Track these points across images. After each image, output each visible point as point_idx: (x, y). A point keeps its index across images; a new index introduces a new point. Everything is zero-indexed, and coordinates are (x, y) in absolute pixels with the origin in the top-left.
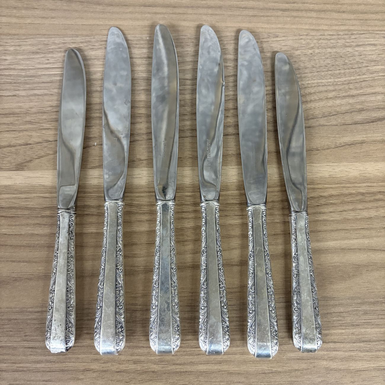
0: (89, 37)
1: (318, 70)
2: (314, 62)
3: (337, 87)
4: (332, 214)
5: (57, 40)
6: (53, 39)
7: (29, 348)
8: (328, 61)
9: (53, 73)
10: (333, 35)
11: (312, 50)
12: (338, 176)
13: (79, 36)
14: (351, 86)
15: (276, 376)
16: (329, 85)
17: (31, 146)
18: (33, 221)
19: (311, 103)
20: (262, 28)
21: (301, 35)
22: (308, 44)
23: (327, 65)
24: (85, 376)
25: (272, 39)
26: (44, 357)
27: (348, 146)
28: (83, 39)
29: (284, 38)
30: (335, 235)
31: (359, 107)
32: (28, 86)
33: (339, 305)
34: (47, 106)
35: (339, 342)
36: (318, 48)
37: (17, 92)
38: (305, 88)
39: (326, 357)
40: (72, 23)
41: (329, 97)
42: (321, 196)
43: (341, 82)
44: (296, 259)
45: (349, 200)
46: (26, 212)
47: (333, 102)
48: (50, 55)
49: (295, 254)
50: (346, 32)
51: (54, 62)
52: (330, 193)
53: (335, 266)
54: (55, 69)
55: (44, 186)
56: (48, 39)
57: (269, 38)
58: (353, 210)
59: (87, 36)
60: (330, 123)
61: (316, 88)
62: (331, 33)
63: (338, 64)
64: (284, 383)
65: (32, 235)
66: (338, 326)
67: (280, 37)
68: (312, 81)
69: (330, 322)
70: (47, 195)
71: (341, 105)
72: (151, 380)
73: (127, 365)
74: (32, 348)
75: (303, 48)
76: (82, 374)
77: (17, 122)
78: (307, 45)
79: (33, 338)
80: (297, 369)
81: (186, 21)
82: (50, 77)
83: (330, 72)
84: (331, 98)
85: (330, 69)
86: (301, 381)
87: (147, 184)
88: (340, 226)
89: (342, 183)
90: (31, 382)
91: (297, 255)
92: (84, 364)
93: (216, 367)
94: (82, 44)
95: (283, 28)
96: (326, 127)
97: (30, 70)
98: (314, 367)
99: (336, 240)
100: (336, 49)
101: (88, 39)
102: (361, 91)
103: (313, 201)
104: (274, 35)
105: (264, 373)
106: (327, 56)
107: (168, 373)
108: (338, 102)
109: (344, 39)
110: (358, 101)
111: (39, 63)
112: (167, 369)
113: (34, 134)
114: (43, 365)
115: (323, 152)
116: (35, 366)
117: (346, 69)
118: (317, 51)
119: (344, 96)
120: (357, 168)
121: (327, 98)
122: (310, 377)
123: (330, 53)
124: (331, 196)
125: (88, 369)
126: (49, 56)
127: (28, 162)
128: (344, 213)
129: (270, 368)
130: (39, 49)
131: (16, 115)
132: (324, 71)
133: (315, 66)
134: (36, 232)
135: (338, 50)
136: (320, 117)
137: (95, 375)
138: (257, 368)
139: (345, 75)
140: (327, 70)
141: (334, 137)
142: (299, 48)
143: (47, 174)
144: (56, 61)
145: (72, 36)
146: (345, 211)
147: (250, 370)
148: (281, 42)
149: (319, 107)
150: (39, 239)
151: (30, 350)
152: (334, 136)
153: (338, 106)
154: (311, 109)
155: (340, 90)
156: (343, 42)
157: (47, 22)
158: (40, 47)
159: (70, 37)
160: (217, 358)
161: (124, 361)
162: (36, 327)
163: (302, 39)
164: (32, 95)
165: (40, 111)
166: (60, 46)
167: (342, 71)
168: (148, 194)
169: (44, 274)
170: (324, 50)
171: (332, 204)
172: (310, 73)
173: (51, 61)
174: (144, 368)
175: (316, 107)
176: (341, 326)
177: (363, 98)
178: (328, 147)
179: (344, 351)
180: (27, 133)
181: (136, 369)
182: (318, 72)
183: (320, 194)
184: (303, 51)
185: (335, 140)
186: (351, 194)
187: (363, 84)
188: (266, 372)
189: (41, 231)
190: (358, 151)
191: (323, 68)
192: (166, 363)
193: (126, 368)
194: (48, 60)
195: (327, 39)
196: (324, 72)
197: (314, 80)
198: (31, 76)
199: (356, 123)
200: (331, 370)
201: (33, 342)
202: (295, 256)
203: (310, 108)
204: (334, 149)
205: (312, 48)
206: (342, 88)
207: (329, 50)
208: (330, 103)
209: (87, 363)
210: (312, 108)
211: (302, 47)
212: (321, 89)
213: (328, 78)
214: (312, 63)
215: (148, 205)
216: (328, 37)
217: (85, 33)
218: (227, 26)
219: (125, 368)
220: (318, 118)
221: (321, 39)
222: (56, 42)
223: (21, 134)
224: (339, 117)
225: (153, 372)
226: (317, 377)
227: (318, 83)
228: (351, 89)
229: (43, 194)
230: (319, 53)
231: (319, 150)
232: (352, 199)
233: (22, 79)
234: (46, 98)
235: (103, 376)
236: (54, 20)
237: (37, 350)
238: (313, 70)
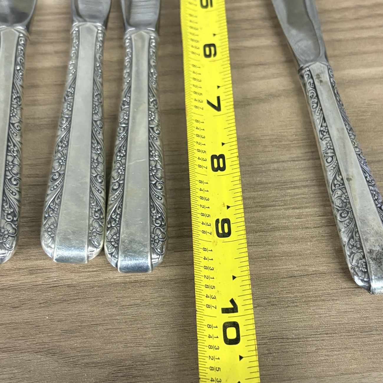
15: (316, 281)
44: (325, 134)
49: (322, 126)
72: (65, 300)
73: (16, 277)
91: (327, 126)
105: (292, 277)
112: (96, 279)
129: (302, 268)
138: (277, 268)
147: (264, 272)
161: (10, 270)
174: (51, 280)
181: (35, 283)
188: (296, 273)
192: (95, 269)
193: (14, 283)
202: (322, 129)
219: (11, 283)
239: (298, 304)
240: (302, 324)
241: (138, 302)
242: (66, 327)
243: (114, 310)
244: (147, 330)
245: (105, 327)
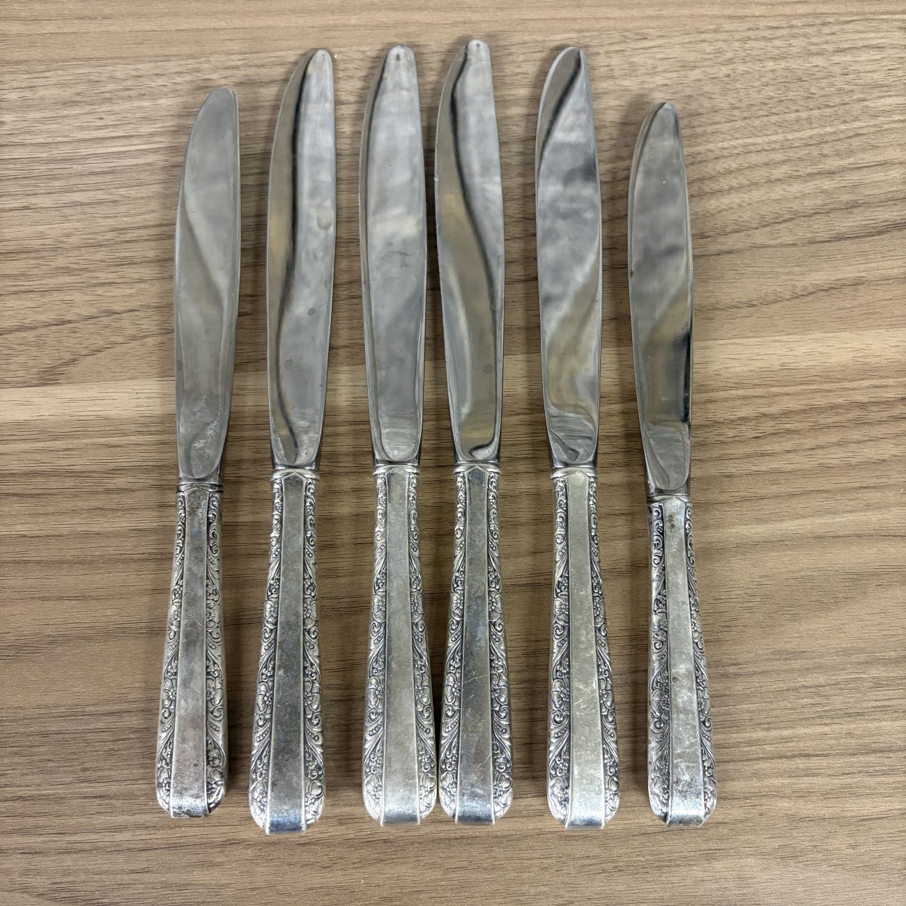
0: (196, 61)
1: (746, 114)
2: (735, 95)
3: (791, 154)
4: (790, 455)
5: (120, 71)
6: (110, 68)
7: (94, 797)
8: (769, 92)
9: (114, 149)
10: (777, 28)
11: (731, 67)
12: (803, 365)
13: (173, 58)
14: (827, 149)
15: (672, 839)
16: (774, 149)
17: (72, 325)
18: (87, 503)
19: (730, 194)
20: (608, 18)
21: (703, 32)
22: (720, 52)
23: (767, 101)
24: (227, 856)
25: (633, 45)
26: (130, 818)
27: (823, 293)
28: (181, 65)
29: (660, 42)
30: (798, 504)
31: (846, 198)
32: (57, 184)
33: (815, 668)
34: (104, 229)
35: (817, 755)
36: (744, 62)
37: (33, 200)
38: (717, 158)
39: (788, 791)
40: (154, 28)
41: (774, 177)
42: (764, 415)
43: (802, 142)
45: (829, 420)
46: (70, 483)
47: (784, 190)
48: (105, 108)
50: (810, 20)
51: (115, 123)
52: (783, 407)
53: (802, 577)
54: (119, 140)
55: (106, 419)
56: (99, 69)
57: (625, 42)
58: (839, 444)
59: (191, 56)
60: (779, 241)
61: (741, 157)
62: (775, 24)
63: (794, 98)
64: (692, 853)
65: (87, 535)
66: (813, 718)
67: (652, 40)
68: (734, 143)
69: (795, 709)
70: (115, 439)
71: (804, 195)
72: (382, 860)
74: (100, 797)
75: (707, 63)
76: (220, 852)
77: (36, 271)
78: (718, 55)
79: (101, 773)
80: (721, 820)
81: (424, 10)
82: (108, 160)
83: (774, 119)
84: (779, 180)
85: (774, 111)
86: (731, 849)
87: (349, 403)
88: (811, 485)
89: (811, 383)
90: (103, 876)
92: (224, 829)
93: (531, 826)
94: (179, 76)
95: (658, 17)
96: (769, 249)
97: (60, 145)
98: (761, 815)
99: (803, 517)
100: (787, 62)
101: (192, 64)
102: (852, 160)
103: (744, 428)
104: (638, 34)
105: (644, 834)
106: (765, 80)
107: (420, 843)
108: (795, 188)
109: (805, 36)
110: (844, 183)
111: (81, 128)
113: (77, 297)
114: (127, 836)
115: (765, 309)
116: (107, 838)
117: (812, 110)
118: (741, 68)
119: (809, 175)
120: (848, 345)
121: (769, 181)
122: (752, 837)
123: (773, 71)
124: (787, 414)
125: (234, 840)
126: (101, 110)
127: (66, 364)
128: (820, 451)
130: (79, 94)
131: (33, 255)
132: (758, 117)
133: (737, 105)
134: (95, 529)
135: (793, 64)
136: (754, 226)
137: (250, 853)
138: (627, 822)
139: (811, 123)
140: (765, 113)
141: (787, 274)
142: (697, 64)
143: (113, 390)
144: (120, 120)
145: (155, 59)
146: (822, 447)
148: (655, 50)
149: (750, 204)
150: (103, 544)
151: (98, 801)
152: (787, 270)
153: (797, 198)
154: (732, 208)
155: (800, 159)
156: (804, 45)
157: (92, 27)
158: (80, 88)
159: (150, 62)
160: (533, 803)
162: (106, 748)
163: (703, 41)
164: (66, 206)
165: (89, 241)
166: (128, 83)
167: (804, 115)
168: (353, 427)
169: (118, 626)
170: (758, 66)
171: (789, 431)
172: (726, 122)
173: (110, 120)
175: (744, 204)
176: (821, 717)
177: (855, 177)
178: (774, 298)
179: (829, 776)
180: (62, 296)
181: (346, 837)
182: (745, 118)
183: (762, 410)
184: (708, 69)
185: (792, 280)
186: (833, 407)
187: (855, 143)
188: (649, 830)
189: (105, 525)
190: (847, 304)
191: (757, 108)
193: (322, 835)
194: (101, 119)
195: (764, 38)
196: (761, 119)
197: (737, 139)
198: (64, 160)
199: (840, 238)
200: (802, 820)
201: (102, 785)
203: (730, 206)
204: (789, 303)
205: (730, 61)
206: (806, 155)
207: (771, 65)
208: (778, 192)
209: (230, 827)
210: (734, 206)
211: (706, 60)
212: (755, 159)
213: (769, 133)
214: (731, 99)
215: (355, 455)
216: (768, 33)
217: (185, 49)
218: (524, 17)
219: (319, 836)
220: (749, 229)
221: (749, 38)
222: (118, 74)
223: (47, 299)
224: (798, 225)
225: (385, 841)
226: (770, 838)
227: (745, 146)
228: (825, 156)
229: (107, 439)
230: (748, 73)
231: (755, 305)
232: (837, 418)
233: (43, 167)
234: (103, 210)
235: (269, 855)
236: (109, 21)
237: (113, 801)
238: (734, 116)
239: (649, 870)
240: (652, 896)
241: (466, 864)
242: (385, 894)
243: (438, 874)
244: (475, 900)
245: (428, 895)
